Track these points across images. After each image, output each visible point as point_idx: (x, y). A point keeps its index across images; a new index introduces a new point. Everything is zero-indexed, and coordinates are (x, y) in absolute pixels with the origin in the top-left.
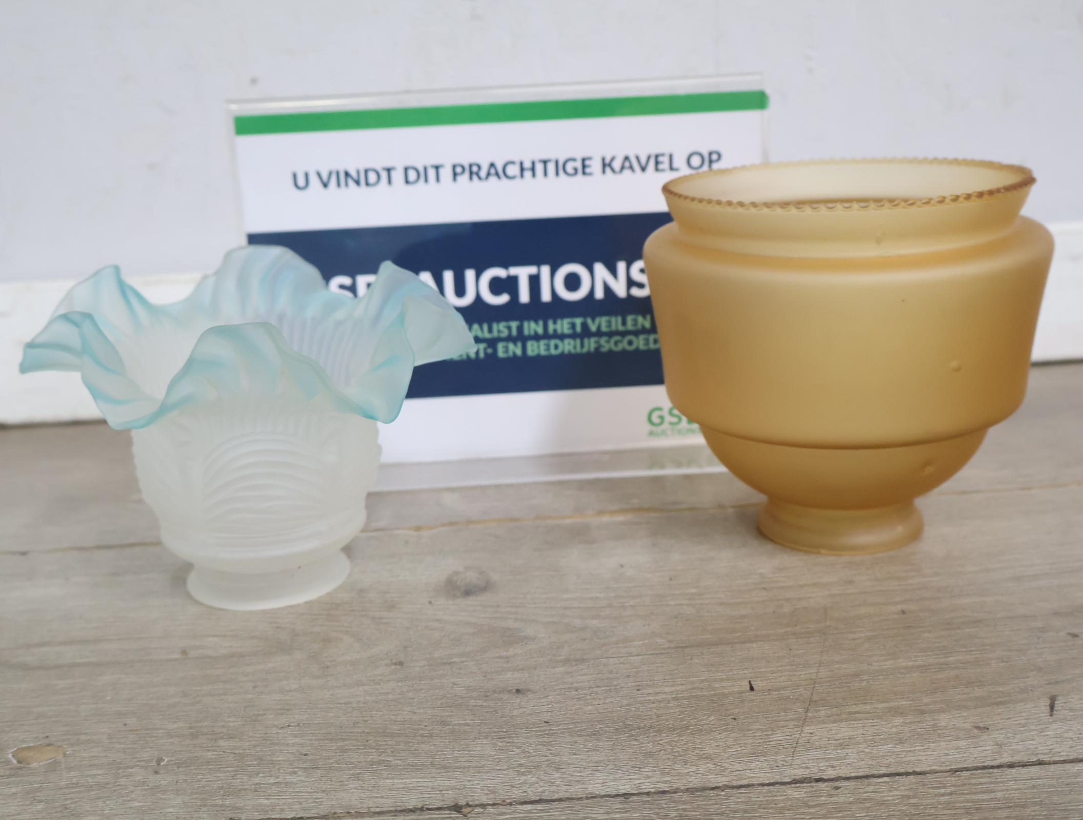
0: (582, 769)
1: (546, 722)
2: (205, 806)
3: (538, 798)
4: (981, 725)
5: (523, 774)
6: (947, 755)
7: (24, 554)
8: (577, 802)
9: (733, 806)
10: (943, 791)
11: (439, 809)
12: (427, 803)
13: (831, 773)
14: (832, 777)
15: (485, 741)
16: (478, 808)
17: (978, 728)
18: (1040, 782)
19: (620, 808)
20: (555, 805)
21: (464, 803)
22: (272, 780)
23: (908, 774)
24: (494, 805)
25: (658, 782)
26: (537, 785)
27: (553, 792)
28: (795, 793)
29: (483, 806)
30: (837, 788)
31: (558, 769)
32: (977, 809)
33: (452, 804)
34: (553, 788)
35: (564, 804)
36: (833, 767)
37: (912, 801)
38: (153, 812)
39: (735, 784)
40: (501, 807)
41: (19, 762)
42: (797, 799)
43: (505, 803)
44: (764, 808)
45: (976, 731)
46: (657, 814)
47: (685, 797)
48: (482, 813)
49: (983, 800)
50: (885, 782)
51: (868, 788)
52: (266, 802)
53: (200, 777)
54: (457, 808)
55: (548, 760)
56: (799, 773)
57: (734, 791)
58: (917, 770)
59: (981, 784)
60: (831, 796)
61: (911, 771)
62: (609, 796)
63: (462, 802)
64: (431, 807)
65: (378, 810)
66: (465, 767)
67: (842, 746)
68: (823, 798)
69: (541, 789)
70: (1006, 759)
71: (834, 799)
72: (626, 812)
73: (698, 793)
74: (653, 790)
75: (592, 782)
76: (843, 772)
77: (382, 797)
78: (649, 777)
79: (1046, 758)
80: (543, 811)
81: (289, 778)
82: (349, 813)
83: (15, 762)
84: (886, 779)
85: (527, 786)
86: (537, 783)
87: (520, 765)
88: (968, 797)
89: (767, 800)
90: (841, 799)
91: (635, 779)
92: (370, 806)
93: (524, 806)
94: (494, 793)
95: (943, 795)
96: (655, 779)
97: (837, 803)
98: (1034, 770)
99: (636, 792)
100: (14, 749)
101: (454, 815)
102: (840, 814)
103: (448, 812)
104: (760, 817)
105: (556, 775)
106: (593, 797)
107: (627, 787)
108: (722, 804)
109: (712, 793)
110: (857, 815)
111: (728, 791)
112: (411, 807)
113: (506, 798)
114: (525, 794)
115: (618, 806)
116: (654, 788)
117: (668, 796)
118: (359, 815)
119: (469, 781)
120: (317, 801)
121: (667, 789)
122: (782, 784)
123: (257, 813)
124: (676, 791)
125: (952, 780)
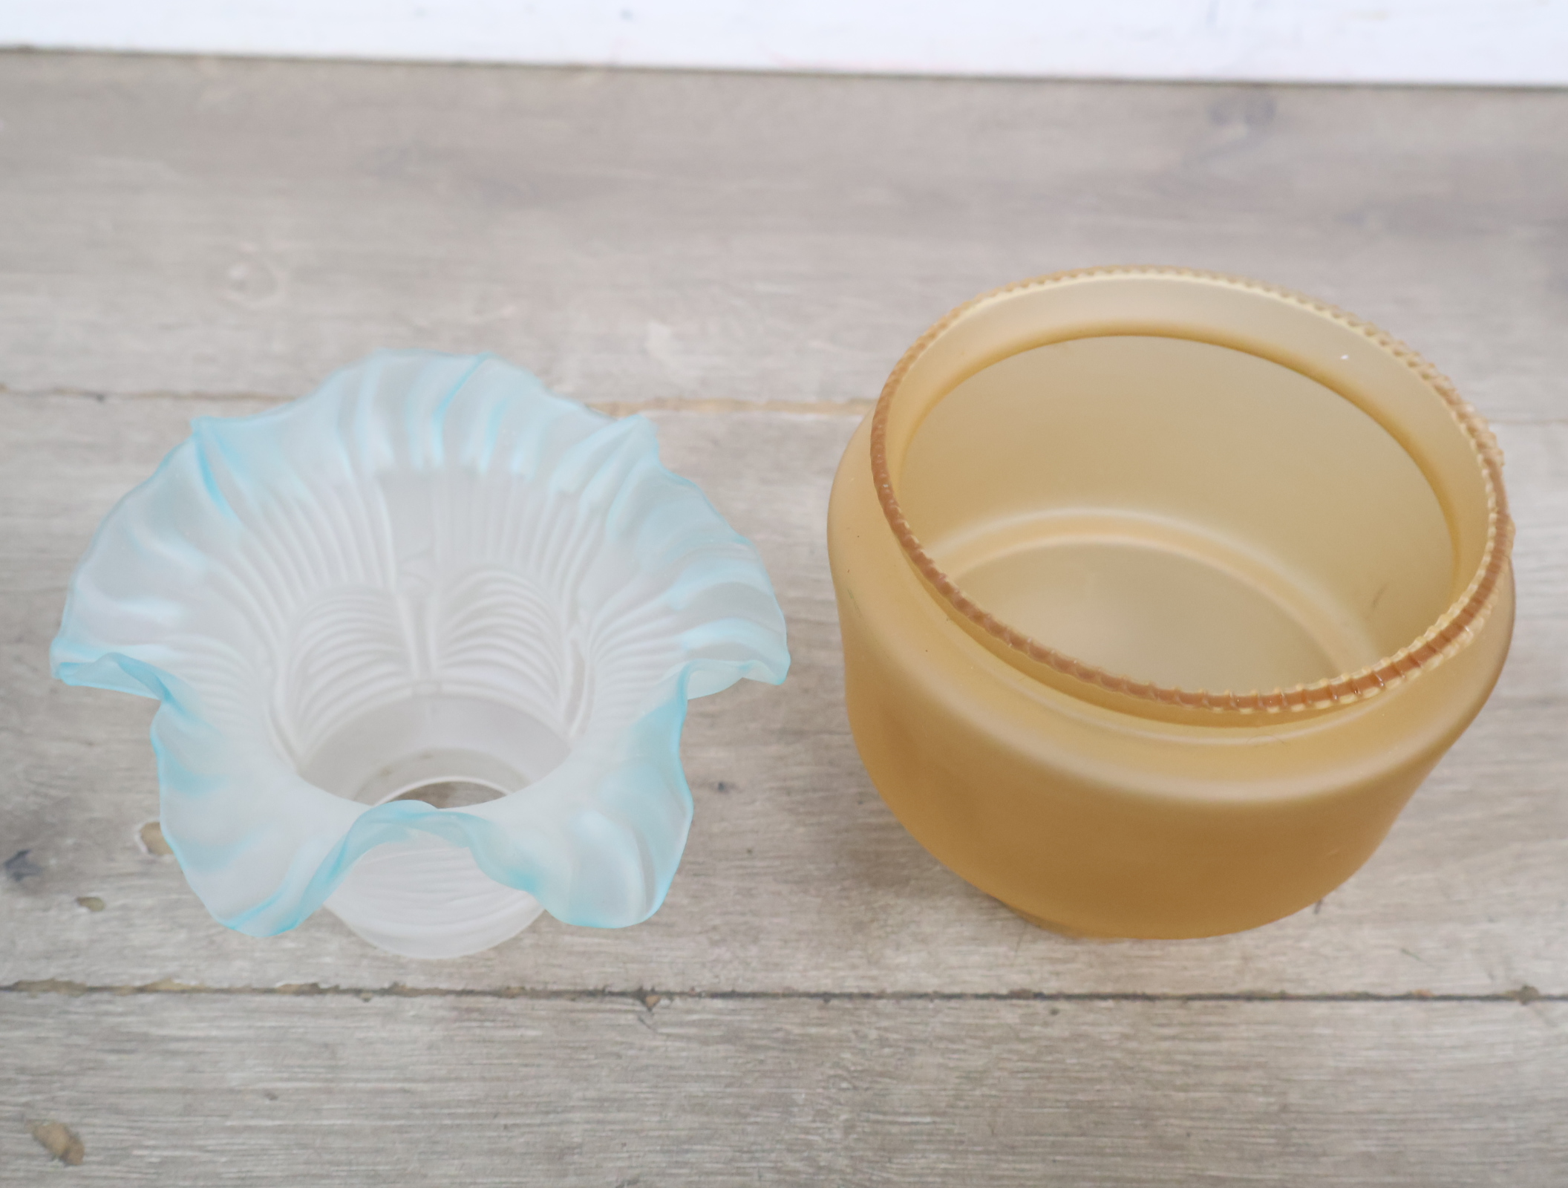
0: (783, 942)
1: (750, 851)
2: (366, 956)
3: (730, 989)
5: (717, 944)
6: (1185, 968)
7: (100, 397)
8: (772, 1001)
9: (938, 1029)
10: (1166, 1031)
11: (622, 994)
12: (609, 982)
13: (1051, 986)
14: (1052, 992)
16: (664, 997)
18: (1274, 1029)
19: (818, 1018)
20: (749, 1003)
21: (650, 988)
24: (682, 994)
26: (730, 965)
28: (1010, 1014)
29: (670, 995)
30: (1054, 1012)
31: (755, 940)
32: (1197, 1067)
33: (636, 988)
34: (747, 975)
35: (758, 1004)
36: (1057, 974)
37: (1132, 1045)
38: (309, 961)
39: (947, 990)
40: (690, 1000)
41: (150, 850)
42: (1009, 1025)
43: (694, 993)
44: (972, 1037)
46: (856, 1032)
47: (890, 1007)
48: (668, 1007)
49: (1204, 1053)
50: (1110, 1009)
54: (640, 995)
55: (746, 923)
56: (1018, 980)
57: (944, 1003)
58: (1149, 991)
59: (1210, 1024)
60: (1046, 1024)
61: (1139, 991)
62: (808, 995)
63: (648, 987)
64: (613, 989)
65: (555, 988)
68: (1037, 1028)
69: (734, 974)
70: (1247, 985)
71: (1049, 1031)
72: (823, 1025)
73: (906, 1003)
74: (855, 991)
75: (791, 968)
76: (1067, 985)
77: (560, 966)
78: (854, 967)
79: (1291, 989)
80: (734, 1012)
82: (523, 988)
83: (143, 848)
84: (1110, 1003)
85: (721, 965)
86: (732, 962)
87: (715, 928)
88: (1191, 1045)
89: (976, 1025)
90: (1058, 1030)
91: (840, 969)
92: (547, 980)
93: (715, 1001)
94: (683, 973)
95: (1165, 1038)
96: (860, 971)
97: (1050, 1038)
98: (1272, 1007)
99: (837, 991)
100: (139, 826)
101: (639, 1007)
102: (1049, 1058)
103: (630, 1001)
104: (965, 1051)
105: (753, 950)
106: (789, 994)
107: (829, 981)
108: (927, 1024)
109: (919, 1003)
110: (1068, 1061)
111: (937, 1001)
112: (591, 988)
113: (695, 984)
114: (716, 980)
115: (815, 1013)
116: (858, 987)
117: (871, 1002)
118: (535, 994)
119: (657, 949)
120: (489, 963)
121: (872, 991)
122: (999, 997)
123: (422, 978)
124: (881, 996)
125: (1180, 1014)
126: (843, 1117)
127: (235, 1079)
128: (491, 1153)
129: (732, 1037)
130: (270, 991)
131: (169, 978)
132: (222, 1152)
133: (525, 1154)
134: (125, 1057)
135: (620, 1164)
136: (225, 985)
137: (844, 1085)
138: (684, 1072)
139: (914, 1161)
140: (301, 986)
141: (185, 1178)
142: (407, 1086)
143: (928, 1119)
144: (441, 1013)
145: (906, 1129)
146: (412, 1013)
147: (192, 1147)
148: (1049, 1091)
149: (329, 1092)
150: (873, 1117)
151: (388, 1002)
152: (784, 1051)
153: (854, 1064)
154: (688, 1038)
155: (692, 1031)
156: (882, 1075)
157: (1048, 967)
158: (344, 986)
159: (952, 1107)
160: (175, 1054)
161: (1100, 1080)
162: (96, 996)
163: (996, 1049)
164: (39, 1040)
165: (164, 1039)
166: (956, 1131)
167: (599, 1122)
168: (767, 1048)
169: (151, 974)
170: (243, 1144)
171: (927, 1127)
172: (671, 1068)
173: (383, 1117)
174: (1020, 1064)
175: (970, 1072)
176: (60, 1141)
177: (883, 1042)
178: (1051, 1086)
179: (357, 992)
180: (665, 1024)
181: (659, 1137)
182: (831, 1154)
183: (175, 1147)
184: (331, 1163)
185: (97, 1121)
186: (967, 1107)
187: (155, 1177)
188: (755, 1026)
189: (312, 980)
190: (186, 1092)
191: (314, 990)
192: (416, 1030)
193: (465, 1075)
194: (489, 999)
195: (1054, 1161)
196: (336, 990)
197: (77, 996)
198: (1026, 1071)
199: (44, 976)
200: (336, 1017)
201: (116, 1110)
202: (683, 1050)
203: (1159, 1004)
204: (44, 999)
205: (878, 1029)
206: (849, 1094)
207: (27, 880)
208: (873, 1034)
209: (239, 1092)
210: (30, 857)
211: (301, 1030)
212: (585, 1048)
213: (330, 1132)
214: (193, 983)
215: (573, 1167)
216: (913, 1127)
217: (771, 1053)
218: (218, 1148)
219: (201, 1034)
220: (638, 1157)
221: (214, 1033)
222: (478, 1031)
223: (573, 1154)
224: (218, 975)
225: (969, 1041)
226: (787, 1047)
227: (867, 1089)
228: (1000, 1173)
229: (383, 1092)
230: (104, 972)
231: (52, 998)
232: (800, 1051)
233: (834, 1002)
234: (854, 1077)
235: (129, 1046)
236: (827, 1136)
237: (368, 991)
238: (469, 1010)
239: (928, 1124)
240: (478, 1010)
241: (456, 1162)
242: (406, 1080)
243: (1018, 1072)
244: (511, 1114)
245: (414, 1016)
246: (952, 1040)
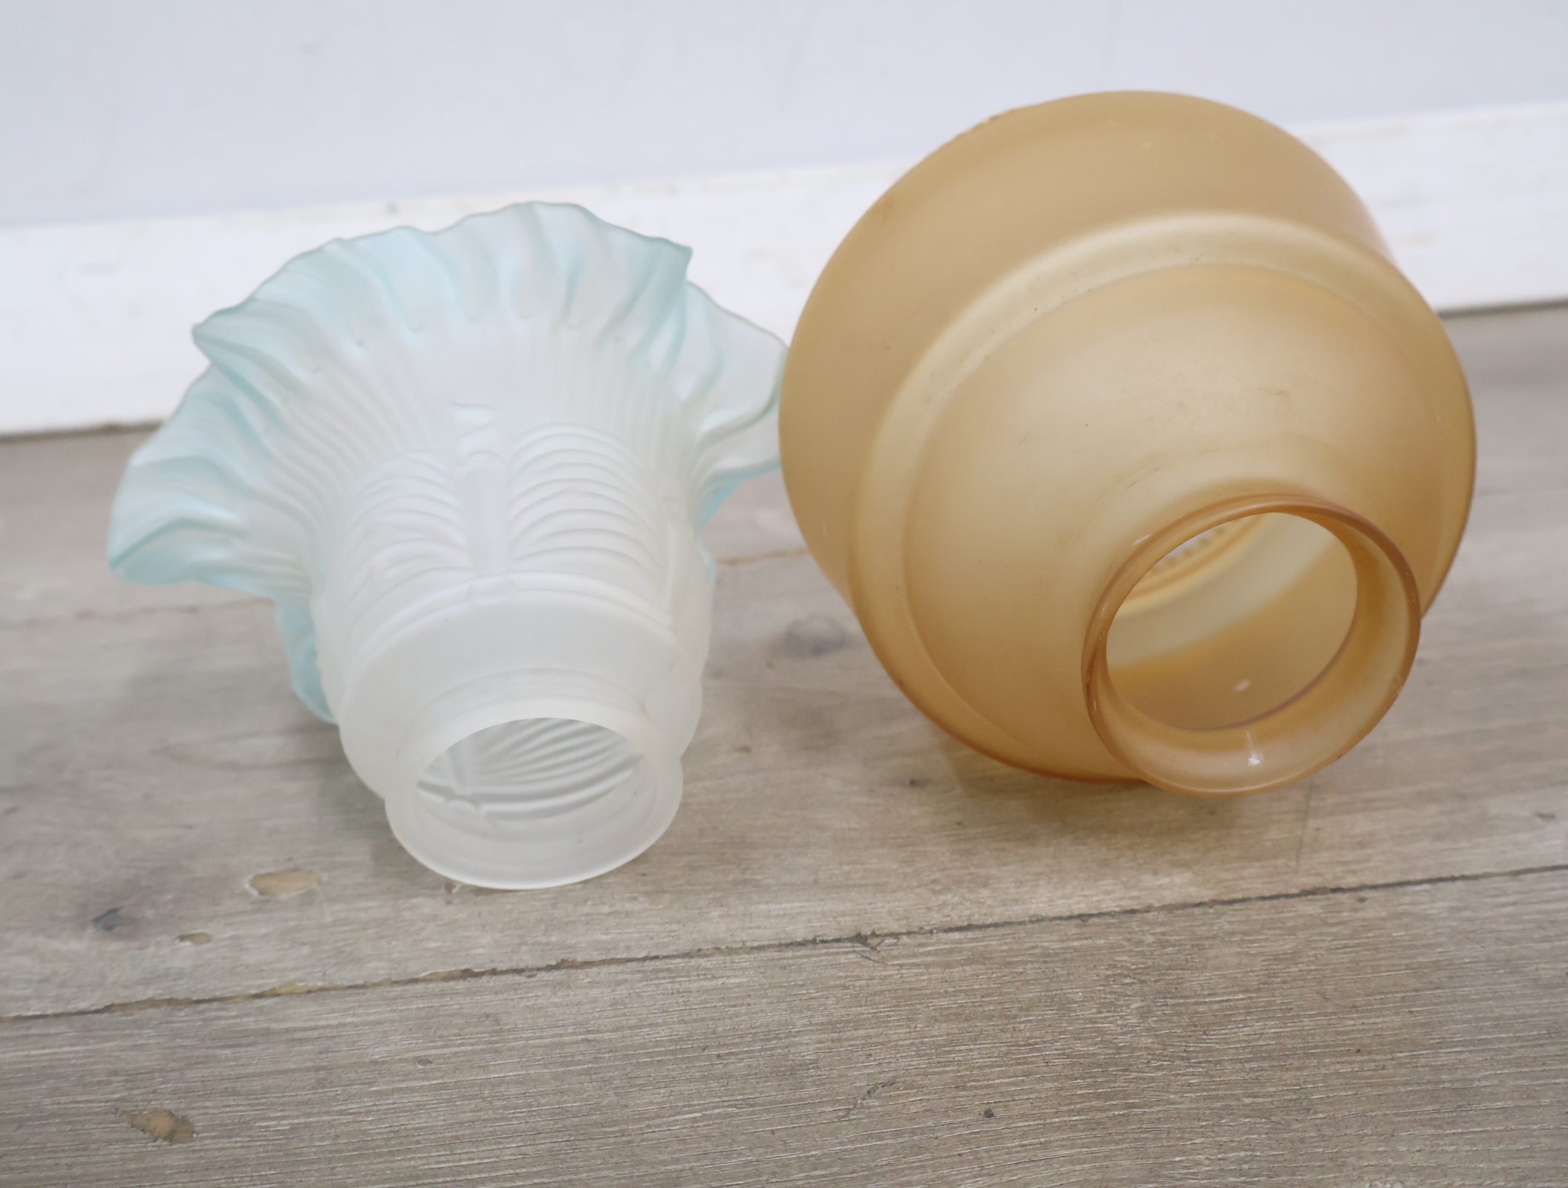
0: (1018, 884)
2: (525, 944)
3: (966, 923)
4: (1545, 812)
5: (940, 892)
6: (1503, 852)
8: (1019, 927)
9: (1227, 927)
10: (1503, 900)
11: (838, 940)
12: (819, 933)
13: (1351, 881)
14: (1353, 885)
15: (881, 851)
16: (888, 938)
17: (1542, 816)
19: (1076, 934)
20: (990, 931)
21: (869, 933)
22: (606, 909)
23: (1453, 879)
24: (909, 933)
25: (1121, 899)
26: (960, 907)
27: (985, 915)
28: (1310, 908)
29: (895, 935)
30: (1362, 900)
31: (986, 885)
32: (1552, 922)
33: (853, 934)
34: (984, 911)
35: (1002, 931)
37: (1466, 914)
38: (457, 954)
39: (1226, 898)
40: (919, 936)
41: (262, 893)
42: (1310, 915)
43: (923, 931)
44: (1269, 929)
45: (1538, 820)
46: (1129, 940)
47: (1162, 917)
48: (895, 944)
49: (1559, 911)
50: (1425, 891)
51: (1403, 900)
52: (604, 937)
53: (509, 907)
54: (860, 938)
55: (970, 874)
56: (1310, 881)
57: (1226, 908)
58: (1467, 873)
59: (1553, 889)
60: (1356, 910)
61: (1457, 874)
62: (1060, 918)
63: (866, 931)
64: (825, 938)
65: (756, 944)
66: (861, 886)
67: (1361, 845)
68: (1345, 914)
69: (967, 912)
71: (1361, 914)
72: (1086, 939)
73: (1179, 912)
74: (1118, 909)
75: (1034, 901)
76: (1368, 878)
77: (758, 927)
78: (1108, 893)
80: (975, 940)
81: (629, 906)
82: (718, 949)
83: (255, 893)
84: (1426, 886)
85: (950, 908)
86: (962, 904)
87: (934, 881)
88: (1537, 906)
89: (1271, 919)
90: (1372, 913)
91: (1092, 896)
92: (745, 939)
93: (950, 934)
94: (907, 918)
95: (1504, 905)
96: (1117, 895)
97: (1364, 920)
99: (1095, 912)
100: (251, 877)
101: (859, 948)
102: (1371, 934)
103: (849, 944)
104: (1265, 940)
105: (985, 893)
106: (1040, 920)
107: (1082, 906)
108: (1212, 925)
109: (1196, 911)
110: (1394, 934)
111: (1218, 907)
112: (799, 940)
113: (923, 924)
114: (948, 919)
115: (1074, 931)
116: (1118, 906)
117: (1139, 916)
118: (731, 951)
119: (870, 904)
120: (673, 934)
121: (1136, 908)
122: (1288, 896)
123: (595, 953)
124: (1148, 909)
125: (1514, 885)
126: (1134, 1006)
127: (378, 1053)
128: (704, 1079)
129: (981, 958)
130: (415, 981)
131: (292, 983)
132: (367, 1113)
133: (747, 1075)
134: (243, 1050)
135: (867, 1071)
136: (360, 982)
137: (1128, 981)
138: (928, 992)
139: (1236, 1030)
140: (450, 972)
141: (322, 1139)
142: (590, 1037)
143: (1241, 996)
144: (621, 977)
145: (1216, 1007)
146: (588, 980)
147: (328, 1113)
148: (1382, 959)
149: (496, 1051)
150: (1170, 1001)
151: (556, 975)
152: (1045, 962)
153: (1134, 964)
154: (927, 966)
155: (930, 959)
156: (1170, 968)
157: (1338, 869)
158: (501, 967)
159: (1265, 983)
160: (302, 1041)
161: (1440, 945)
162: (202, 1007)
163: (1301, 935)
164: (134, 1047)
165: (288, 1031)
166: (1278, 1002)
167: (833, 1041)
168: (1027, 962)
169: (271, 982)
170: (394, 1103)
171: (1240, 1002)
172: (911, 989)
173: (563, 1064)
174: (1336, 943)
175: (1278, 955)
176: (163, 1125)
177: (1163, 944)
178: (1381, 955)
179: (519, 971)
180: (896, 958)
181: (912, 1044)
182: (1130, 1036)
183: (309, 1115)
184: (506, 1108)
185: (208, 1104)
186: (1285, 982)
187: (285, 1141)
188: (1005, 947)
189: (463, 967)
190: (318, 1069)
191: (467, 974)
192: (594, 992)
193: (661, 1021)
194: (679, 960)
195: (1411, 1012)
196: (494, 972)
197: (180, 1010)
198: (1346, 946)
199: (140, 997)
200: (496, 993)
201: (235, 1093)
202: (923, 974)
203: (1483, 881)
204: (138, 1015)
205: (1153, 934)
206: (1136, 987)
207: (117, 929)
208: (1150, 939)
209: (384, 1063)
210: (121, 913)
211: (455, 1007)
212: (802, 986)
213: (501, 1082)
214: (320, 984)
215: (810, 1079)
216: (1224, 1004)
217: (1029, 966)
218: (363, 1110)
219: (334, 1022)
220: (890, 1063)
221: (349, 1020)
222: (669, 986)
223: (809, 1069)
224: (350, 975)
225: (1267, 932)
226: (1048, 959)
227: (1156, 981)
228: (1348, 1028)
229: (562, 1045)
230: (213, 987)
231: (151, 1012)
232: (1065, 960)
233: (1091, 921)
234: (1138, 974)
235: (244, 1041)
236: (1120, 1022)
237: (531, 970)
238: (656, 971)
239: (1242, 999)
240: (668, 970)
241: (662, 1091)
242: (589, 1032)
243: (1338, 949)
244: (719, 1046)
245: (589, 983)
246: (1245, 934)
